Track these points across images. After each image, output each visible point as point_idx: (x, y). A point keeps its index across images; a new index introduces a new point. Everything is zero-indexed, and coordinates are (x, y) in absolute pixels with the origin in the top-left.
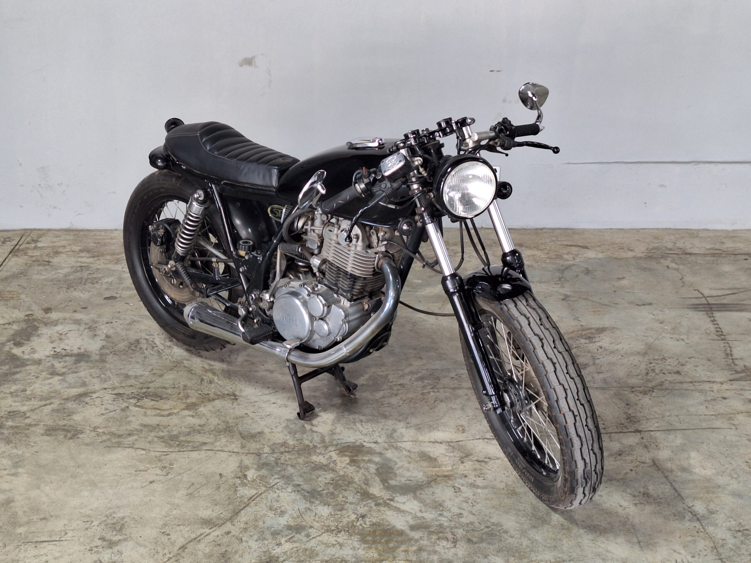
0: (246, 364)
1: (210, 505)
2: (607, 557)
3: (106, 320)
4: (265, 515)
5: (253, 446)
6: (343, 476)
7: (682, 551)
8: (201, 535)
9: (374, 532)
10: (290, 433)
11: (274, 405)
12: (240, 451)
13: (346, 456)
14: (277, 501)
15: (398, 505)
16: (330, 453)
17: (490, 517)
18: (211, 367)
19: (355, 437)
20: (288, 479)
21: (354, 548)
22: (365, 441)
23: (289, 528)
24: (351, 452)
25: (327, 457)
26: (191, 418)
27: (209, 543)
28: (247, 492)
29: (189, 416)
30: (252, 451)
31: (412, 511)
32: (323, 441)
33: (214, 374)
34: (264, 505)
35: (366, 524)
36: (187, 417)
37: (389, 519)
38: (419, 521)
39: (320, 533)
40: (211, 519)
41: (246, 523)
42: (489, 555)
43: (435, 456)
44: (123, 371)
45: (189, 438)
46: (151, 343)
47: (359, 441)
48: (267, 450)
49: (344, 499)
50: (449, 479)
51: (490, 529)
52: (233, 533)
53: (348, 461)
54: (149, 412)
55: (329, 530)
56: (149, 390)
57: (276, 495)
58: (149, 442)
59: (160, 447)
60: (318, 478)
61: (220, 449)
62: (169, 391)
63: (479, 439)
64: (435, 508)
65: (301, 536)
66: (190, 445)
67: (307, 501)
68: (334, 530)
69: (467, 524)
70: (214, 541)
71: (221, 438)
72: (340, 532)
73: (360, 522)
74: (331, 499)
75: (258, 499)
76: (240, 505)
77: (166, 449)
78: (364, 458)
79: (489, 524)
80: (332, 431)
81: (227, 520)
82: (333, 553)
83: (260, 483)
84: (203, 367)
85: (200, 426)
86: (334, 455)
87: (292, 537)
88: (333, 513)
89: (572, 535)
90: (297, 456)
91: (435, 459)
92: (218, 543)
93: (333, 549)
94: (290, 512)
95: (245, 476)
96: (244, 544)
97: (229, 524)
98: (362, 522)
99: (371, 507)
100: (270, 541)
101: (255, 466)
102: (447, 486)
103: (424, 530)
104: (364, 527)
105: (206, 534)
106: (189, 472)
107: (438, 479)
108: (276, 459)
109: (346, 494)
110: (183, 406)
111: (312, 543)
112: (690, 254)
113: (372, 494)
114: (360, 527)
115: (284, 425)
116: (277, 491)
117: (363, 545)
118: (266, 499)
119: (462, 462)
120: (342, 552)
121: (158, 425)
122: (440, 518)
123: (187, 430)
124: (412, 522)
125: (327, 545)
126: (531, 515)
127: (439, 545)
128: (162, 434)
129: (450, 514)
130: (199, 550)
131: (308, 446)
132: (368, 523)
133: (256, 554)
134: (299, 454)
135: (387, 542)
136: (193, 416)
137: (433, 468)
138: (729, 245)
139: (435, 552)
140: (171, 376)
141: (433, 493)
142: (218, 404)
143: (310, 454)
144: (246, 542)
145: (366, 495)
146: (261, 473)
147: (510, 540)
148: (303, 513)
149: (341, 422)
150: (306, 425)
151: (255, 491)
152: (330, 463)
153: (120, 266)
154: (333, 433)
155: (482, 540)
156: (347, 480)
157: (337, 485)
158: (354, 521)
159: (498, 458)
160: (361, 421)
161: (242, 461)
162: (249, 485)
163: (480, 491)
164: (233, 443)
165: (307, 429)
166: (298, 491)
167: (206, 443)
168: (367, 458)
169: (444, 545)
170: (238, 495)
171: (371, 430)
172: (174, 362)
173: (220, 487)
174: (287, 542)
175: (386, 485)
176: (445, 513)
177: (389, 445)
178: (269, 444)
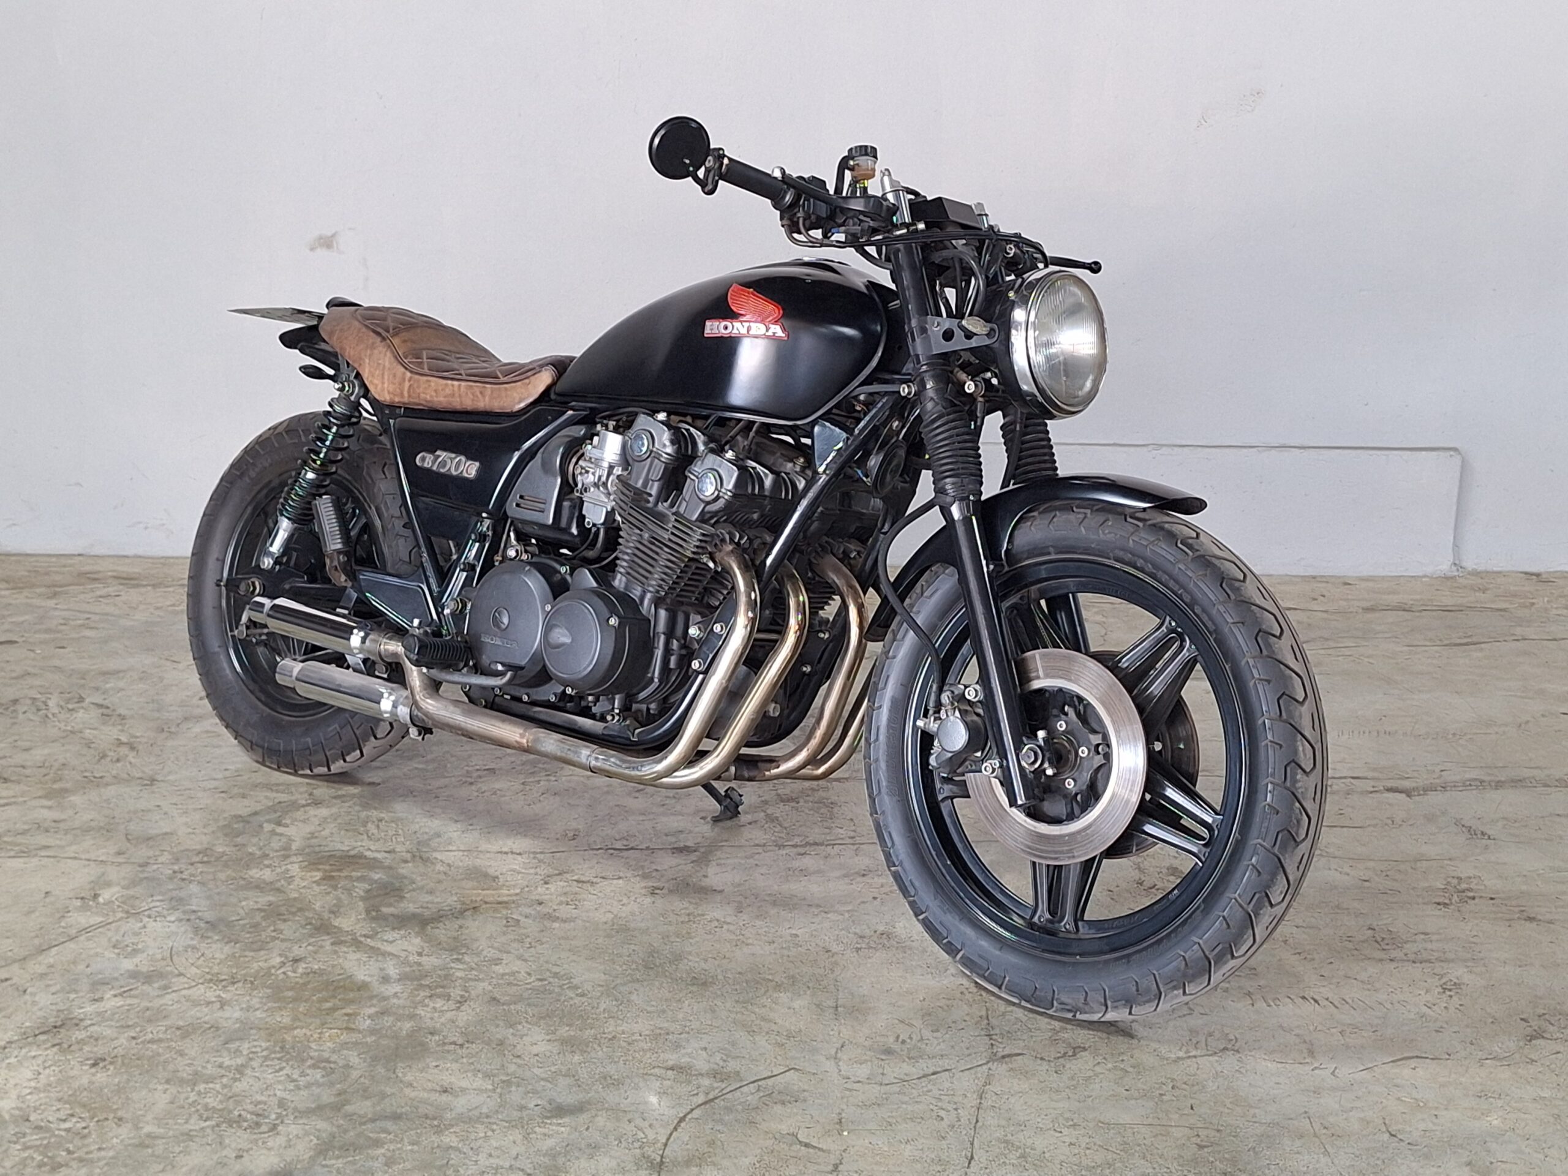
2: (761, 1029)
4: (97, 954)
5: (142, 853)
6: (295, 899)
7: (918, 1023)
9: (305, 984)
10: (226, 835)
11: (222, 795)
12: (111, 859)
13: (319, 870)
14: (137, 934)
15: (379, 945)
16: (289, 867)
17: (556, 965)
18: (132, 740)
19: (354, 843)
20: (176, 903)
21: (248, 1009)
22: (369, 849)
23: (134, 975)
24: (331, 865)
25: (278, 870)
26: (44, 811)
28: (84, 920)
29: (42, 807)
30: (133, 860)
31: (402, 954)
32: (286, 848)
33: (133, 748)
34: (104, 940)
36: (39, 809)
37: (347, 965)
38: (408, 969)
39: (194, 984)
41: (52, 966)
42: (520, 1023)
43: (497, 873)
45: (20, 839)
47: (360, 848)
48: (165, 858)
49: (274, 934)
50: (505, 908)
51: (545, 982)
52: (15, 980)
53: (317, 878)
55: (214, 980)
57: (140, 925)
60: (240, 901)
61: (73, 855)
63: (600, 849)
64: (452, 950)
65: (151, 990)
66: (16, 848)
67: (197, 935)
68: (225, 980)
69: (503, 975)
71: (84, 840)
72: (234, 983)
73: (288, 968)
74: (249, 933)
75: (101, 930)
76: (56, 939)
79: (547, 974)
80: (312, 833)
81: (15, 961)
82: (199, 1015)
83: (119, 906)
84: (118, 739)
85: (55, 821)
86: (295, 869)
87: (130, 990)
88: (237, 955)
89: (707, 993)
90: (220, 868)
91: (495, 878)
93: (206, 1010)
94: (150, 952)
95: (96, 896)
96: (27, 997)
97: (15, 967)
98: (290, 969)
99: (322, 946)
100: (82, 994)
101: (125, 883)
102: (496, 918)
103: (408, 983)
104: (288, 977)
107: (484, 906)
108: (175, 872)
109: (281, 926)
110: (42, 793)
111: (168, 999)
113: (335, 927)
114: (281, 976)
115: (222, 823)
116: (146, 920)
117: (270, 1004)
118: (117, 931)
119: (546, 883)
120: (220, 1014)
122: (453, 965)
123: (26, 827)
124: (391, 971)
125: (196, 1003)
126: (640, 962)
127: (427, 1006)
129: (476, 960)
131: (251, 854)
132: (300, 970)
133: (40, 1014)
134: (225, 865)
135: (323, 1000)
136: (50, 808)
137: (484, 889)
140: (46, 751)
141: (461, 927)
142: (111, 791)
143: (248, 867)
144: (33, 994)
145: (323, 928)
146: (131, 892)
147: (577, 1000)
148: (178, 953)
149: (339, 821)
150: (265, 825)
151: (101, 919)
152: (279, 880)
153: (54, 601)
154: (312, 835)
155: (519, 999)
156: (299, 907)
157: (273, 913)
158: (274, 967)
159: (620, 878)
160: (380, 820)
161: (103, 874)
162: (94, 910)
163: (556, 925)
164: (105, 847)
165: (266, 830)
166: (188, 920)
167: (48, 847)
168: (359, 874)
169: (438, 1006)
170: (63, 924)
171: (391, 833)
172: (65, 731)
173: (33, 912)
174: (115, 996)
175: (374, 914)
176: (467, 958)
177: (414, 856)
178: (175, 850)
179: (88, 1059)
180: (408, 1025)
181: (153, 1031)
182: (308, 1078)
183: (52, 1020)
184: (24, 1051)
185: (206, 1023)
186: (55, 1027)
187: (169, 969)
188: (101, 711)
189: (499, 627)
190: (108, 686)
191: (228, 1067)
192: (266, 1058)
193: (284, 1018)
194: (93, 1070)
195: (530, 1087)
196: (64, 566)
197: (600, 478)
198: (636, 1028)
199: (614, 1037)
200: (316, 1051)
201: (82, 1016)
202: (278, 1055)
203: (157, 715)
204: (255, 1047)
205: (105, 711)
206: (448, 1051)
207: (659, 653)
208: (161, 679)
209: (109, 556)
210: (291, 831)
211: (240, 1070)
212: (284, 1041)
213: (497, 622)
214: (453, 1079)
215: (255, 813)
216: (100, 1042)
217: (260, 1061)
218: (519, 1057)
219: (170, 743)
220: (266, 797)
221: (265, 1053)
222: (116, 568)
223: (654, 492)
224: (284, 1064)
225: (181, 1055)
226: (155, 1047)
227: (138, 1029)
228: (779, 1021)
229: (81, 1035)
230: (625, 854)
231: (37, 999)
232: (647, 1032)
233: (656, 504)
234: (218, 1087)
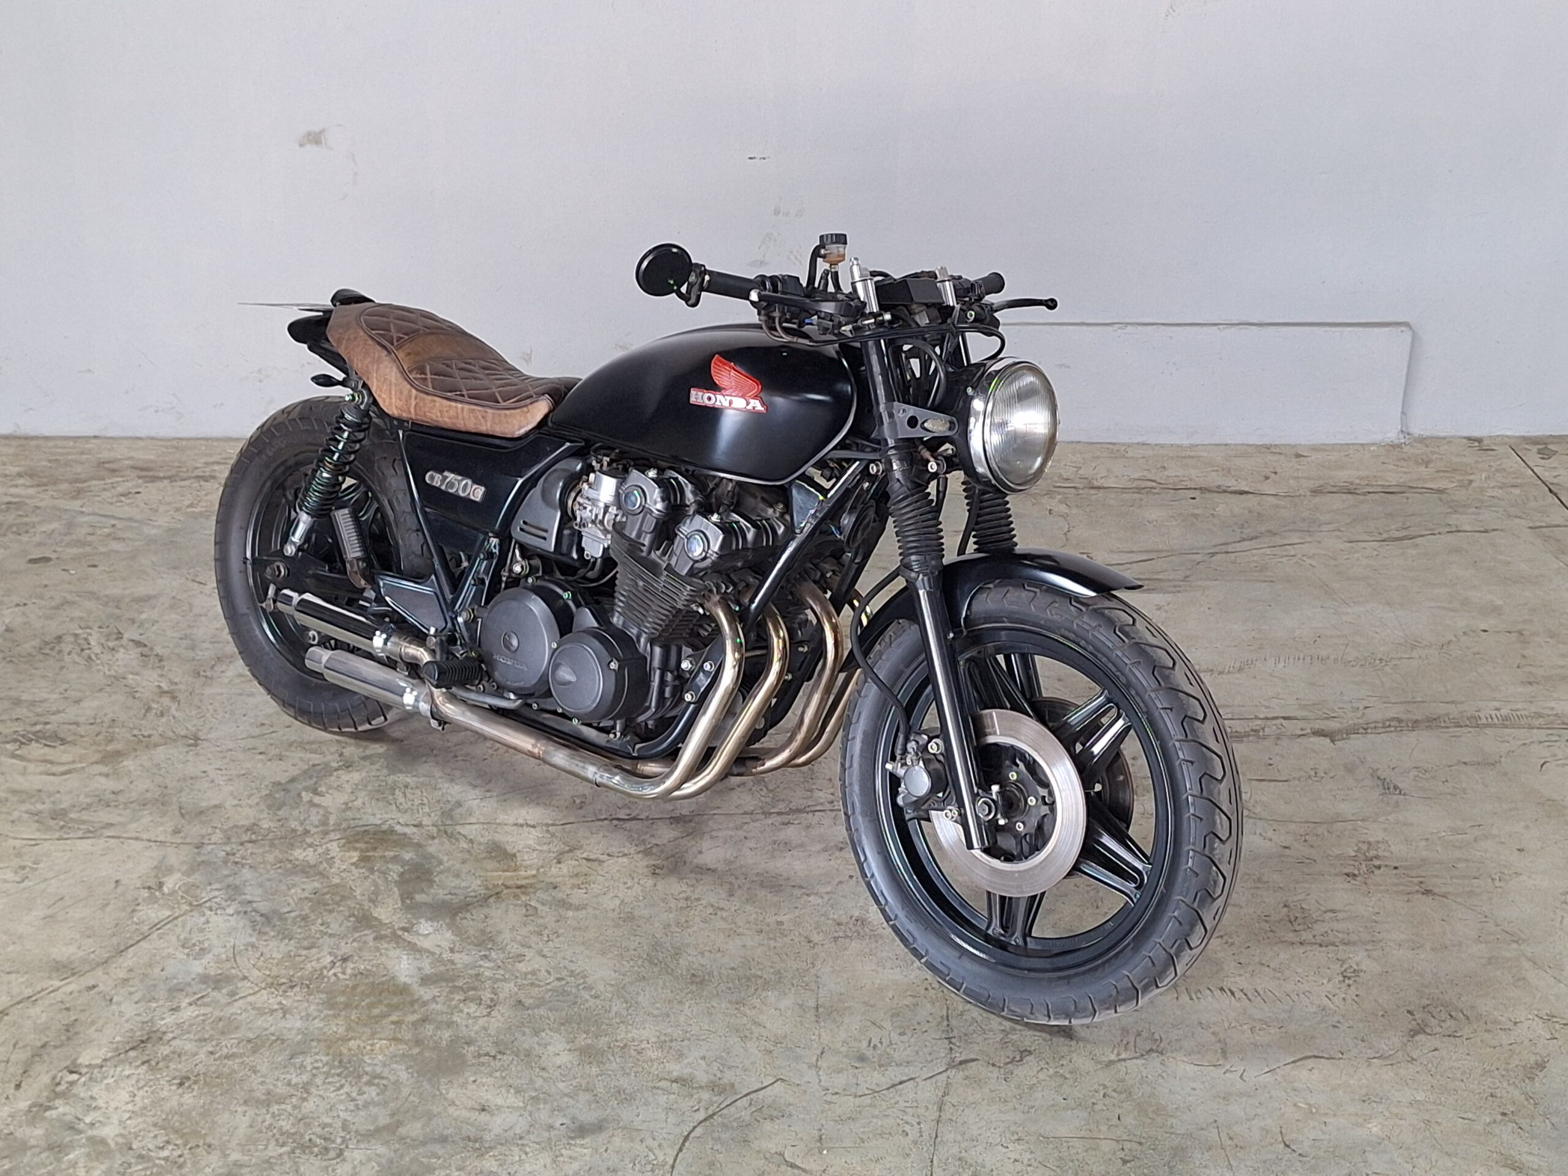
0: (238, 681)
1: (78, 936)
2: (752, 1033)
3: (16, 599)
4: (169, 956)
5: (195, 830)
6: (337, 886)
7: (887, 1024)
8: (43, 990)
9: (355, 988)
10: (269, 807)
11: (261, 757)
12: (169, 839)
13: (355, 849)
14: (202, 930)
15: (415, 939)
16: (329, 845)
17: (571, 961)
18: (174, 687)
19: (385, 816)
20: (234, 891)
21: (307, 1017)
22: (399, 823)
23: (205, 979)
24: (366, 843)
25: (320, 850)
26: (103, 780)
27: (51, 1005)
28: (152, 913)
29: (100, 774)
30: (189, 840)
31: (437, 951)
32: (324, 823)
33: (174, 698)
34: (174, 939)
35: (344, 973)
36: (98, 777)
37: (389, 964)
38: (443, 968)
39: (257, 989)
40: (71, 963)
41: (131, 970)
42: (543, 1031)
43: (515, 851)
44: (12, 693)
45: (85, 816)
46: (82, 642)
47: (391, 822)
48: (218, 836)
49: (322, 928)
50: (524, 893)
51: (564, 982)
52: (101, 987)
53: (355, 860)
54: (31, 767)
55: (273, 984)
56: (48, 727)
57: (203, 919)
58: (13, 822)
59: (29, 831)
60: (289, 889)
61: (134, 835)
62: (81, 730)
63: (606, 819)
64: (480, 944)
65: (221, 996)
66: (82, 827)
67: (255, 930)
68: (284, 983)
69: (526, 974)
70: (62, 1002)
71: (142, 816)
72: (292, 987)
73: (337, 969)
74: (300, 927)
75: (169, 926)
76: (130, 938)
77: (37, 835)
78: (387, 853)
79: (565, 973)
80: (347, 804)
81: (98, 965)
82: (265, 1025)
83: (182, 897)
84: (159, 687)
85: (113, 793)
86: (334, 847)
87: (203, 997)
88: (292, 954)
89: (705, 993)
90: (267, 848)
91: (513, 857)
92: (68, 1005)
93: (270, 1019)
94: (216, 951)
95: (161, 885)
96: (114, 1007)
97: (99, 972)
98: (340, 970)
99: (365, 942)
100: (161, 1003)
101: (184, 868)
102: (516, 905)
103: (444, 984)
104: (338, 979)
105: (51, 989)
106: (62, 877)
107: (505, 891)
108: (228, 854)
109: (329, 918)
110: (97, 757)
111: (235, 1008)
112: (1099, 488)
113: (376, 918)
114: (333, 979)
115: (264, 792)
116: (208, 913)
117: (325, 1012)
118: (184, 926)
119: (559, 862)
120: (283, 1024)
121: (40, 791)
122: (481, 963)
123: (88, 800)
124: (428, 970)
125: (261, 1012)
126: (645, 956)
127: (461, 1011)
128: (40, 807)
129: (501, 957)
130: (29, 1017)
131: (294, 831)
132: (349, 971)
133: (128, 1026)
134: (272, 845)
135: (371, 1006)
136: (107, 775)
137: (504, 871)
138: (1174, 472)
139: (450, 1024)
140: (95, 703)
141: (486, 917)
142: (160, 753)
143: (292, 846)
144: (119, 1004)
145: (364, 920)
146: (191, 880)
147: (592, 1003)
148: (240, 952)
149: (369, 788)
150: (304, 794)
151: (168, 913)
152: (321, 862)
153: (79, 502)
154: (347, 807)
155: (541, 1002)
156: (341, 894)
157: (318, 901)
158: (325, 967)
159: (625, 855)
160: (406, 787)
161: (164, 858)
162: (161, 902)
163: (570, 913)
164: (162, 824)
165: (304, 800)
166: (246, 912)
167: (112, 825)
168: (392, 854)
169: (471, 1011)
170: (135, 919)
171: (417, 802)
172: (110, 676)
173: (108, 904)
174: (191, 1004)
175: (408, 902)
176: (493, 955)
177: (439, 830)
178: (225, 827)
179: (174, 1079)
180: (447, 1034)
181: (229, 1045)
182: (365, 1096)
183: (138, 1033)
184: (119, 1069)
185: (272, 1034)
186: (142, 1042)
187: (233, 971)
188: (140, 650)
189: (509, 649)
190: (143, 616)
191: (296, 1085)
192: (328, 1075)
193: (338, 1027)
194: (180, 1091)
195: (555, 1104)
196: (82, 453)
197: (596, 516)
198: (645, 1034)
199: (626, 1045)
200: (369, 1065)
201: (164, 1029)
202: (338, 1071)
203: (191, 654)
204: (317, 1061)
205: (145, 650)
206: (483, 1064)
207: (656, 683)
208: (191, 606)
209: (124, 438)
210: (326, 801)
211: (306, 1087)
212: (341, 1054)
213: (508, 645)
214: (489, 1097)
215: (293, 780)
216: (183, 1058)
217: (322, 1077)
218: (544, 1069)
219: (208, 691)
220: (301, 759)
221: (325, 1069)
222: (132, 454)
223: (646, 543)
224: (343, 1081)
225: (255, 1072)
226: (230, 1063)
227: (214, 1043)
228: (768, 1025)
229: (165, 1050)
230: (628, 825)
231: (122, 1009)
232: (654, 1040)
233: (649, 553)
234: (289, 1108)
